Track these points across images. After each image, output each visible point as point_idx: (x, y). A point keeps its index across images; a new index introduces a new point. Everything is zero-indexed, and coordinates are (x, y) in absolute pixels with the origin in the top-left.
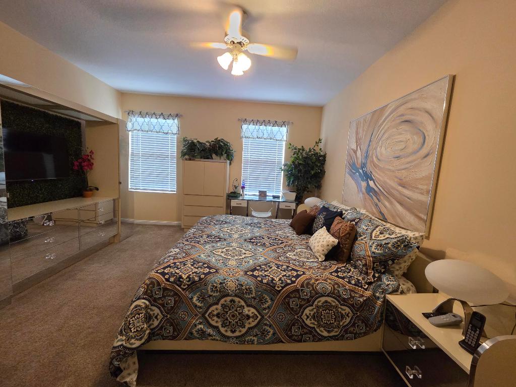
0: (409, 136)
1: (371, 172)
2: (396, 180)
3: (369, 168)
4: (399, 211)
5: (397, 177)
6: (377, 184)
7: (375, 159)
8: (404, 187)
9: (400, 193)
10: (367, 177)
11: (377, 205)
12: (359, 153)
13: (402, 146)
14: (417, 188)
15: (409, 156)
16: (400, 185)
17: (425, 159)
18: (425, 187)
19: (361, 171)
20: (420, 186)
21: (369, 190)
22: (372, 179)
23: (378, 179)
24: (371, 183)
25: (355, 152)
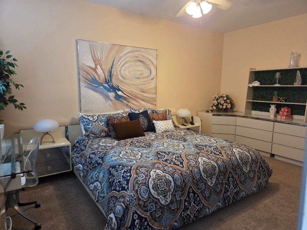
0: (143, 69)
1: (118, 86)
2: (139, 90)
3: (115, 82)
4: (143, 104)
5: (139, 88)
6: (125, 93)
7: (120, 78)
8: (144, 93)
9: (142, 96)
10: (115, 89)
11: (127, 105)
12: (99, 71)
13: (139, 73)
14: (151, 92)
15: (144, 78)
16: (142, 92)
17: (152, 80)
18: (154, 91)
19: (106, 85)
20: (152, 91)
21: (118, 97)
22: (119, 90)
23: (125, 89)
24: (120, 93)
25: (95, 70)
